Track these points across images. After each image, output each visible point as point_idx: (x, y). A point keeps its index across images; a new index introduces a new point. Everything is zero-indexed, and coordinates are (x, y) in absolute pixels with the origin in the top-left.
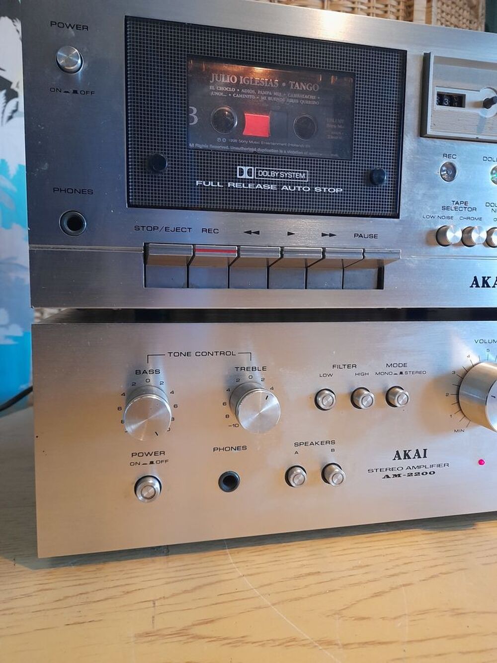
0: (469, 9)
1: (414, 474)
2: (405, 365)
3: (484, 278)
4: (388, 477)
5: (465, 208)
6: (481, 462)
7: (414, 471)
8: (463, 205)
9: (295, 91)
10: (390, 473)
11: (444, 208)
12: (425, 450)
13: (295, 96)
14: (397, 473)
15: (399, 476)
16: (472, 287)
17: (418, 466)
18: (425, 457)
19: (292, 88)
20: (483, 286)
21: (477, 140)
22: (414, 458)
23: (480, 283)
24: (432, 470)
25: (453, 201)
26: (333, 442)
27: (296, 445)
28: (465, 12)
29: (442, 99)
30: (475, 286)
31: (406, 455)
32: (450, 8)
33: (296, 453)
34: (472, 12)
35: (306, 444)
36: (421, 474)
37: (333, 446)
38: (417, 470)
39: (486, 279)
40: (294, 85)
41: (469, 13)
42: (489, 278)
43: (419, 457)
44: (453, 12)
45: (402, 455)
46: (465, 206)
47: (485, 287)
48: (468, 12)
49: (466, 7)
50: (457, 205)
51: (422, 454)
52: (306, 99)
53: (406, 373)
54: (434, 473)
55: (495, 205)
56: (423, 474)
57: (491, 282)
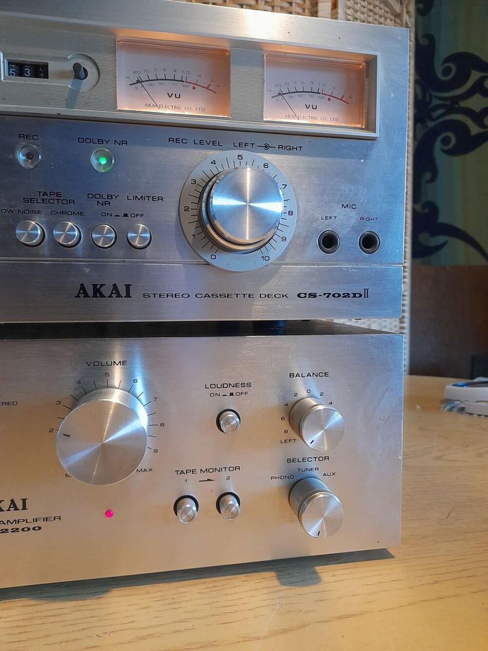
0: (393, 18)
1: (10, 531)
3: (95, 286)
5: (58, 200)
8: (55, 197)
11: (26, 200)
12: (24, 501)
16: (78, 296)
17: (15, 520)
18: (24, 508)
20: (95, 296)
21: (59, 117)
22: (9, 510)
23: (90, 292)
24: (36, 524)
25: (40, 192)
28: (388, 20)
29: (20, 69)
30: (83, 295)
32: (366, 15)
34: (398, 21)
36: (20, 530)
38: (15, 526)
39: (98, 287)
41: (393, 22)
42: (102, 285)
43: (16, 509)
44: (370, 19)
46: (58, 198)
47: (98, 297)
48: (391, 20)
49: (389, 15)
50: (45, 197)
51: (19, 505)
54: (40, 528)
55: (101, 196)
56: (23, 530)
57: (106, 291)
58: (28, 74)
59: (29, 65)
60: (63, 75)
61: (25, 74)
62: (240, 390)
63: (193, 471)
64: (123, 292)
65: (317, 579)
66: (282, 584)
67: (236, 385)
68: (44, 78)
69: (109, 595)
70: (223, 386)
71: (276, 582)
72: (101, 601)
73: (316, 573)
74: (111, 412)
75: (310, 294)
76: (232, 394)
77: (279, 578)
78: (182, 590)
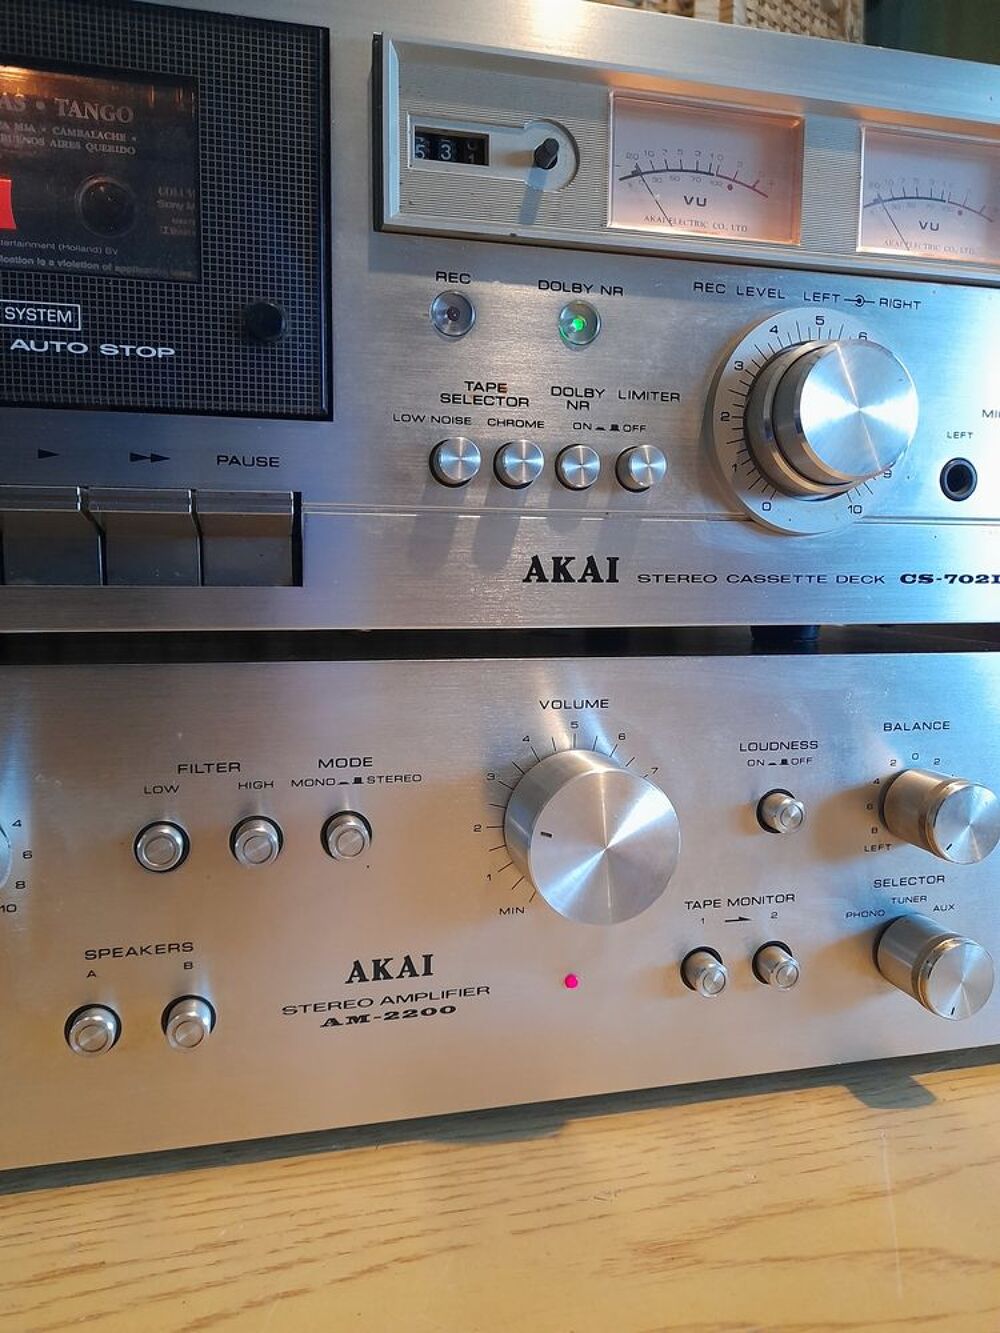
0: (825, 17)
1: (401, 1015)
2: (365, 762)
3: (557, 560)
4: (335, 1022)
5: (500, 398)
6: (571, 981)
7: (401, 1007)
8: (495, 392)
9: (72, 123)
10: (342, 1015)
11: (446, 398)
12: (428, 958)
13: (71, 133)
14: (358, 1012)
15: (364, 1019)
16: (527, 580)
17: (411, 996)
18: (428, 972)
19: (62, 113)
20: (556, 579)
21: (513, 239)
22: (401, 976)
23: (549, 571)
24: (446, 1002)
25: (469, 383)
26: (188, 947)
27: (90, 955)
28: (817, 23)
29: (432, 144)
30: (537, 577)
31: (380, 971)
32: (779, 11)
33: (91, 974)
34: (834, 23)
35: (115, 953)
36: (419, 1013)
37: (187, 957)
38: (410, 1005)
39: (563, 562)
40: (67, 108)
41: (825, 25)
42: (569, 559)
43: (413, 974)
44: (787, 20)
45: (369, 972)
46: (501, 395)
47: (561, 581)
48: (822, 21)
49: (818, 12)
50: (479, 392)
51: (419, 967)
52: (99, 142)
53: (371, 780)
54: (453, 1009)
55: (575, 392)
56: (424, 1013)
57: (576, 569)
58: (446, 155)
59: (449, 138)
60: (514, 160)
61: (442, 156)
62: (799, 753)
63: (715, 903)
64: (604, 574)
65: (926, 1098)
66: (871, 1105)
67: (792, 745)
68: (475, 163)
70: (769, 746)
71: (856, 1103)
73: (917, 1086)
75: (922, 577)
76: (784, 762)
77: (857, 1094)
78: (697, 1118)
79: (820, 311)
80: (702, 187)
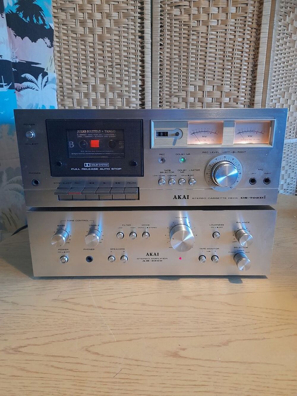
2: (149, 225)
4: (144, 261)
6: (180, 258)
7: (154, 260)
8: (169, 171)
9: (107, 133)
10: (145, 260)
11: (161, 172)
13: (107, 135)
14: (148, 260)
15: (149, 261)
16: (174, 199)
17: (156, 258)
18: (158, 255)
19: (105, 132)
20: (178, 199)
22: (154, 255)
23: (177, 197)
24: (160, 260)
25: (165, 170)
26: (124, 249)
27: (111, 249)
29: (159, 134)
31: (151, 254)
33: (111, 252)
35: (114, 249)
37: (124, 250)
38: (155, 260)
40: (106, 131)
45: (149, 255)
51: (157, 254)
52: (111, 136)
53: (149, 228)
54: (162, 261)
55: (182, 170)
56: (157, 261)
57: (182, 197)
58: (162, 135)
59: (162, 133)
60: (172, 135)
62: (220, 226)
63: (205, 249)
64: (186, 198)
65: (241, 282)
66: (231, 282)
67: (219, 225)
68: (166, 136)
69: (179, 280)
70: (215, 225)
71: (229, 282)
72: (178, 281)
73: (241, 280)
74: (184, 233)
75: (245, 198)
76: (218, 227)
77: (229, 280)
79: (225, 155)
80: (206, 134)
